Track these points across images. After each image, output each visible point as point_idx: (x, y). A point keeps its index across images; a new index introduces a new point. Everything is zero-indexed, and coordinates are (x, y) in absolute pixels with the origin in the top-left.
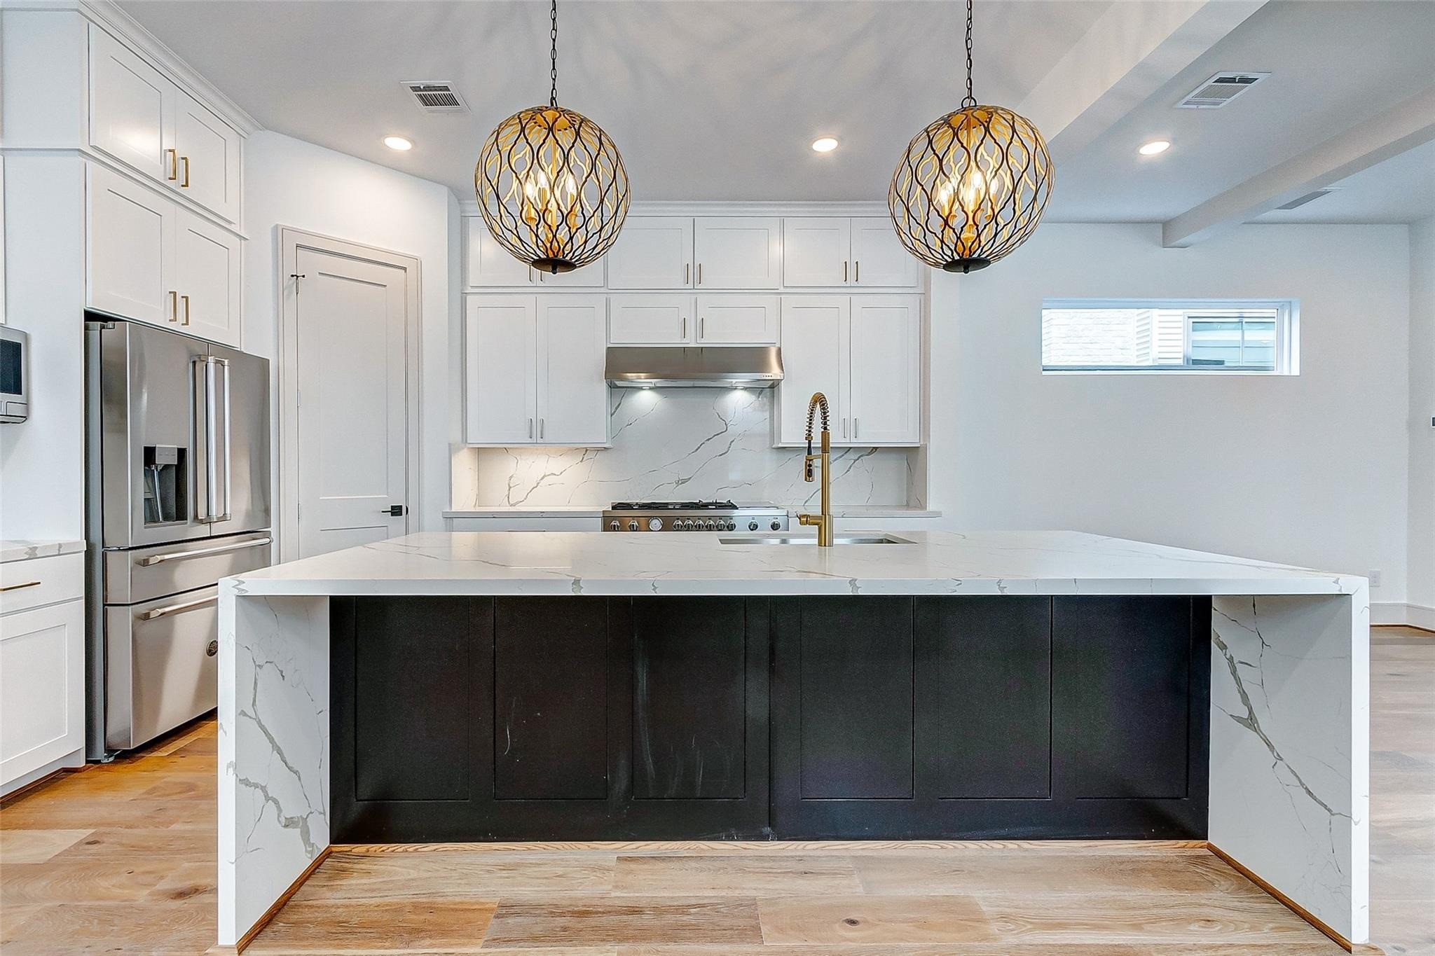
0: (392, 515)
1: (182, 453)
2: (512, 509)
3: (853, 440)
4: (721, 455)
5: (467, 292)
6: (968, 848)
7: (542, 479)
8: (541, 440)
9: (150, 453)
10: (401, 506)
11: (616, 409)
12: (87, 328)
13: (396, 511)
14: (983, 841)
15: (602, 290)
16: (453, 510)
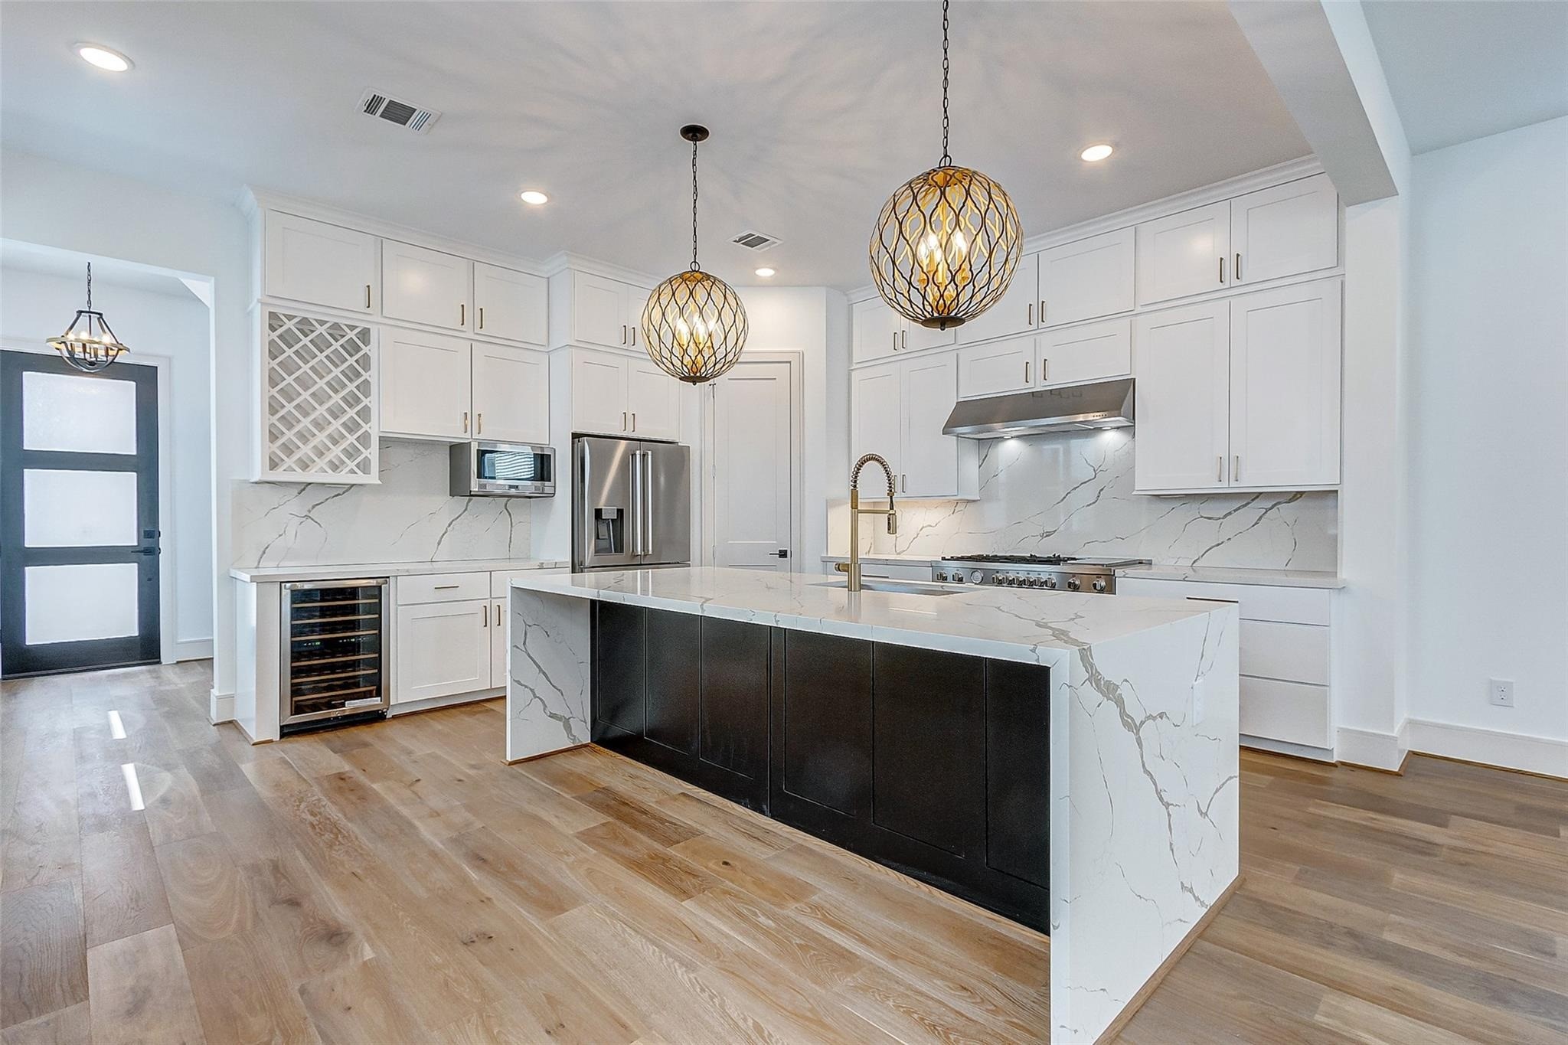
0: (780, 557)
1: (620, 512)
2: (898, 558)
3: (1233, 484)
4: (1088, 505)
5: (853, 368)
6: (920, 888)
7: (921, 530)
8: (903, 495)
9: (598, 513)
10: (786, 551)
11: (984, 460)
12: (573, 443)
13: (783, 554)
14: (916, 881)
15: (954, 347)
16: (829, 555)
